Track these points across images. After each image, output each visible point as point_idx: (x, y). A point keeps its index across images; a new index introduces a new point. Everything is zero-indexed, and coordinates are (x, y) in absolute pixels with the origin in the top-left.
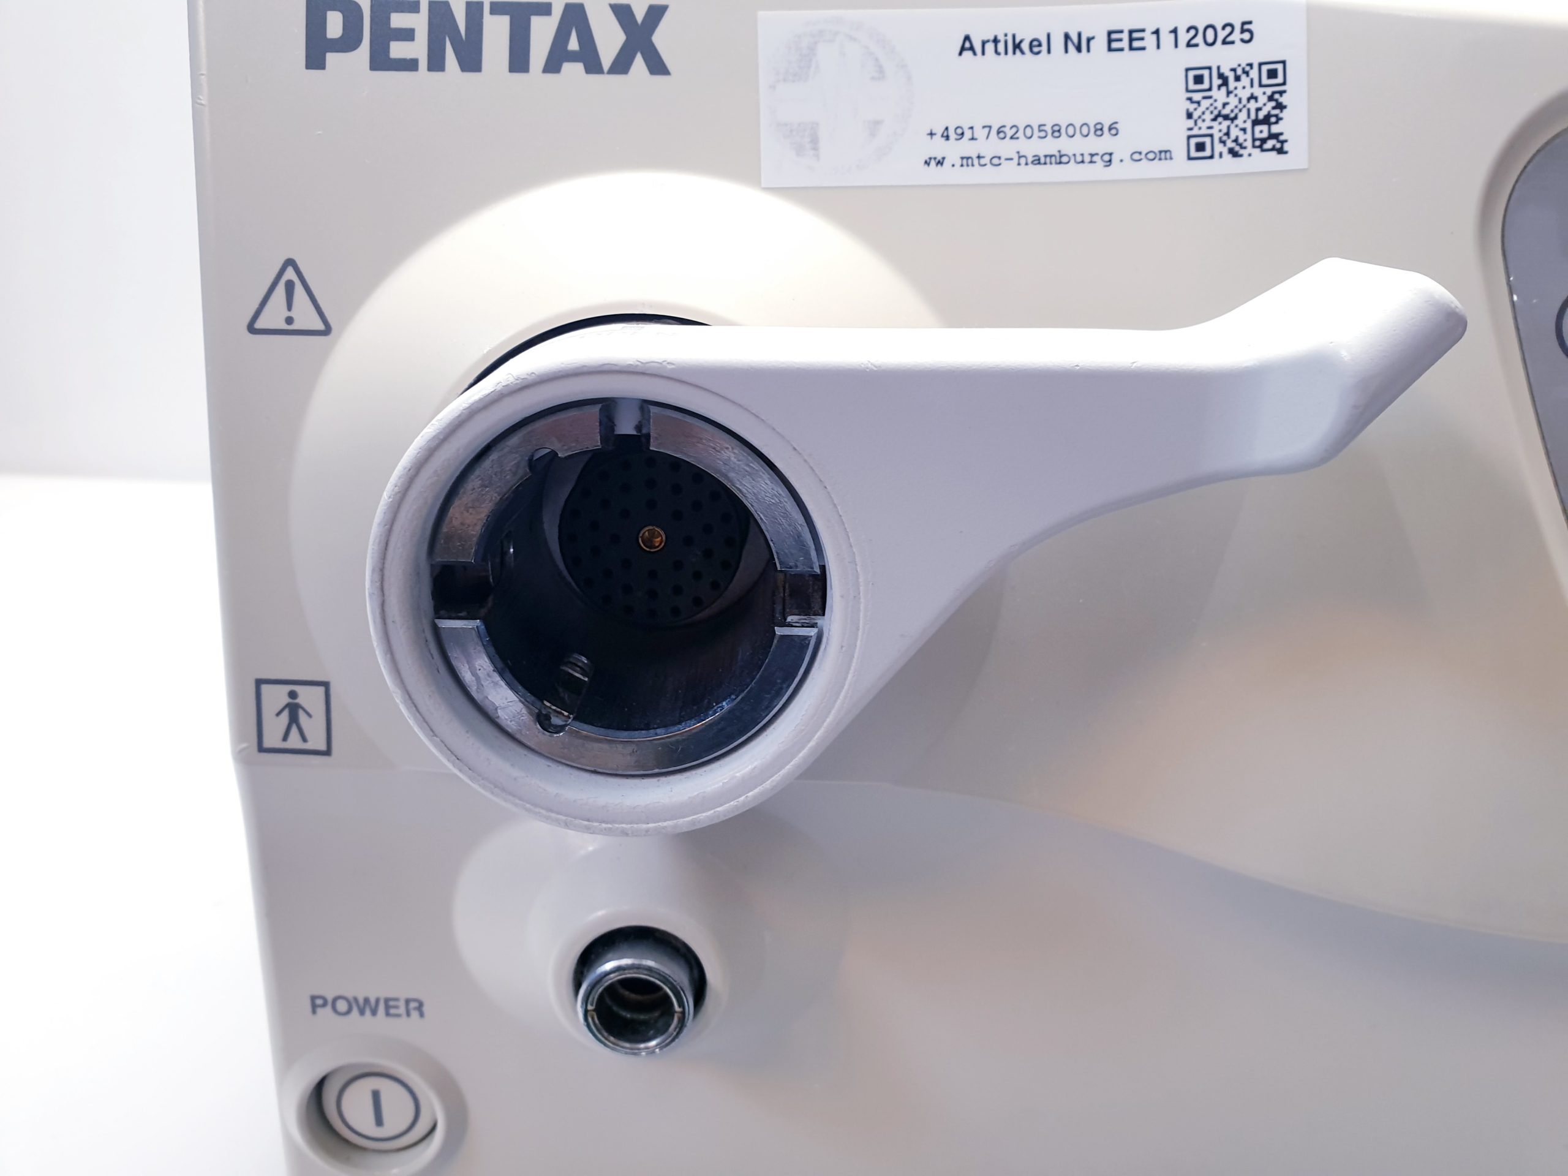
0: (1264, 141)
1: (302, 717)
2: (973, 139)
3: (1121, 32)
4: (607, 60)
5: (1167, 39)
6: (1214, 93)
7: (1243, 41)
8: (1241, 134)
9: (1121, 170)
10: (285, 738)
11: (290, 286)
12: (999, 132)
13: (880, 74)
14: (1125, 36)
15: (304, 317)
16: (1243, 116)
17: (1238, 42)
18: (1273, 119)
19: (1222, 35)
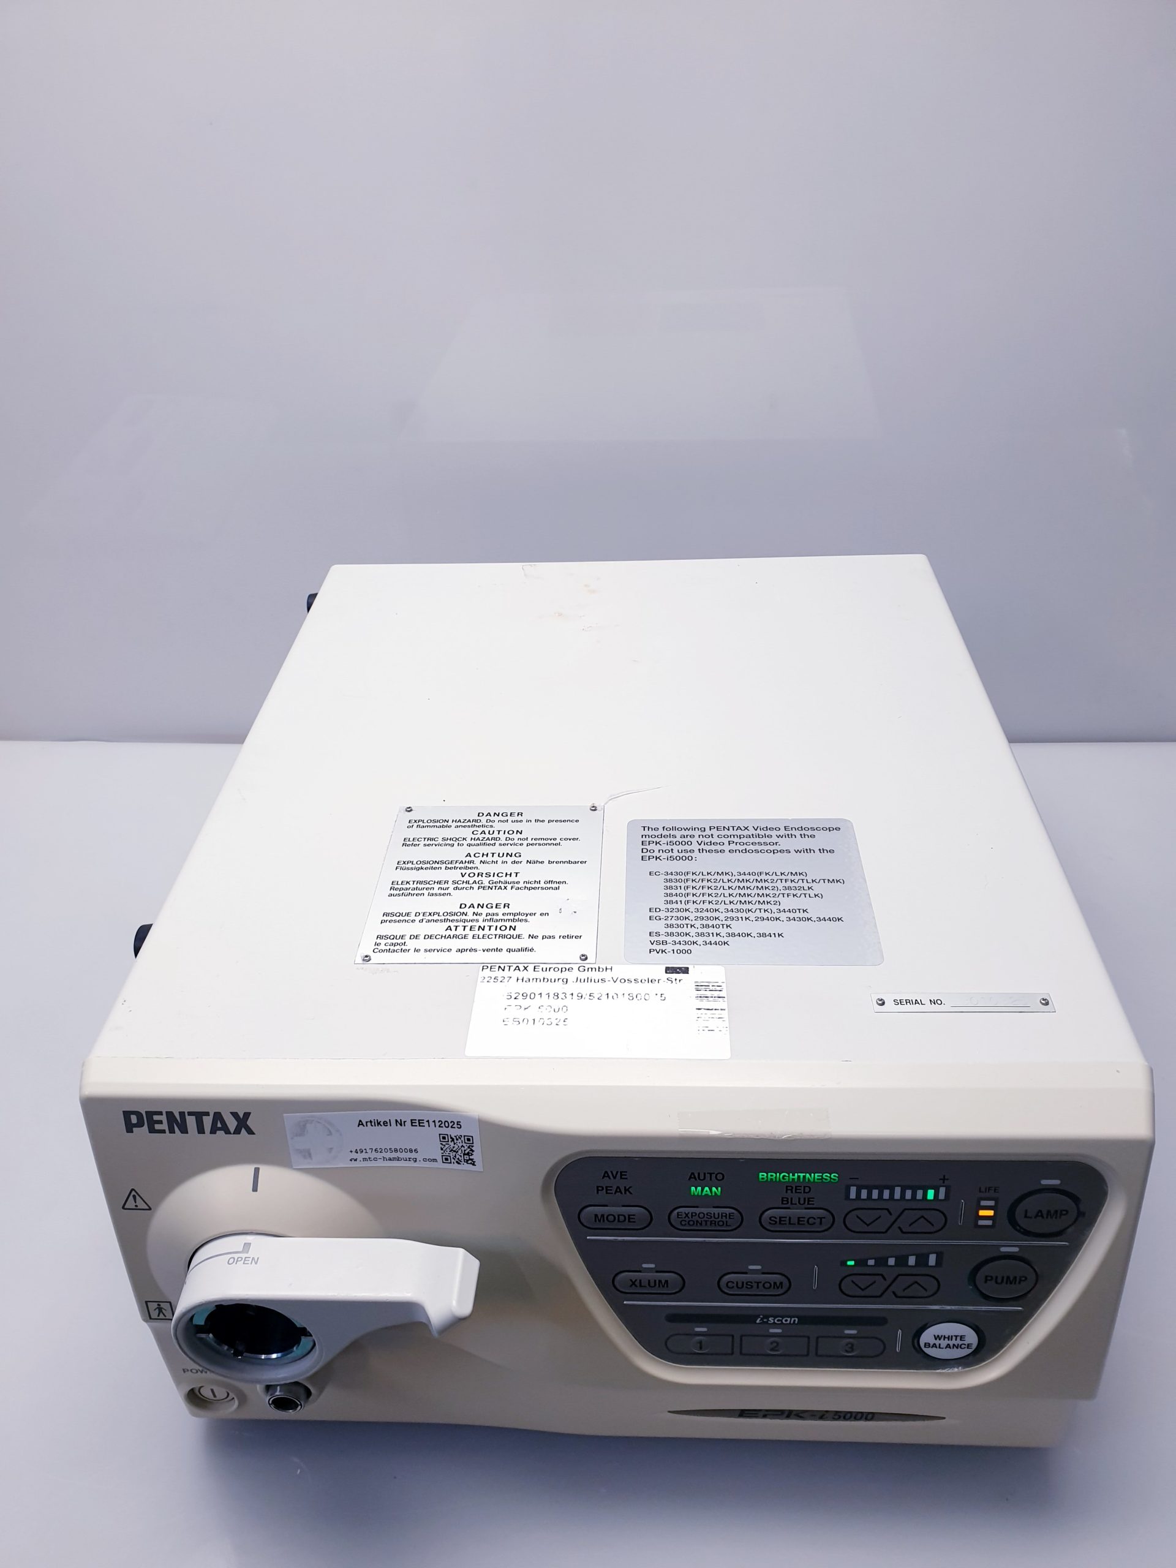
0: (467, 1160)
1: (163, 1311)
2: (366, 1152)
3: (416, 1120)
4: (232, 1129)
5: (432, 1124)
6: (450, 1143)
7: (458, 1128)
8: (460, 1157)
9: (420, 1164)
10: (158, 1316)
11: (134, 1196)
12: (375, 1150)
13: (330, 1133)
14: (417, 1121)
15: (141, 1205)
16: (460, 1152)
17: (456, 1128)
18: (470, 1154)
19: (451, 1125)
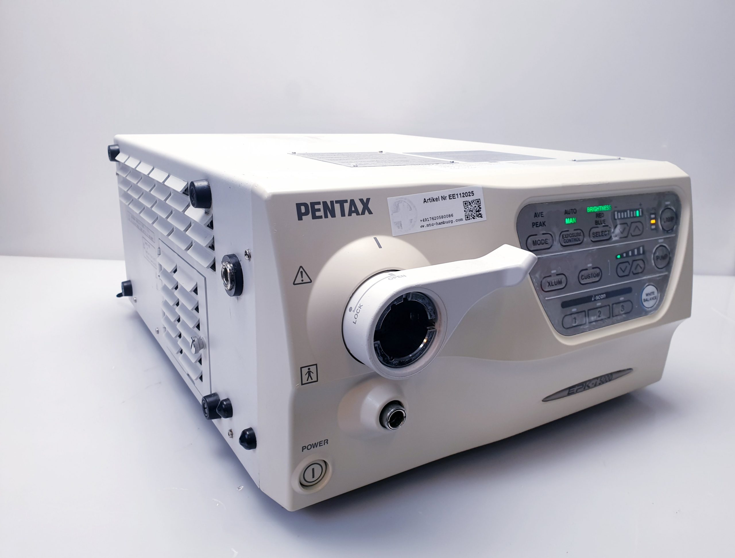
0: (478, 215)
1: (311, 374)
2: (428, 221)
4: (360, 212)
5: (459, 196)
6: (469, 206)
7: (472, 195)
8: (474, 214)
9: (454, 224)
10: (307, 380)
11: (302, 272)
12: (432, 219)
13: (411, 209)
14: (452, 196)
15: (306, 279)
16: (474, 210)
17: (471, 195)
18: (479, 211)
19: (468, 194)
